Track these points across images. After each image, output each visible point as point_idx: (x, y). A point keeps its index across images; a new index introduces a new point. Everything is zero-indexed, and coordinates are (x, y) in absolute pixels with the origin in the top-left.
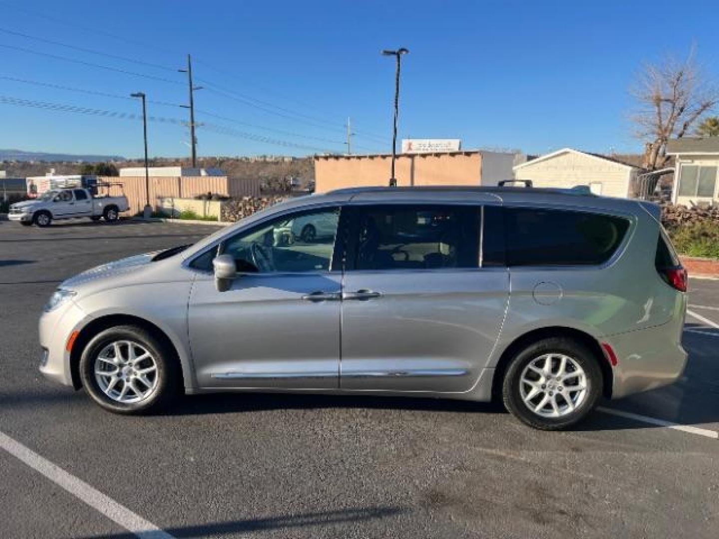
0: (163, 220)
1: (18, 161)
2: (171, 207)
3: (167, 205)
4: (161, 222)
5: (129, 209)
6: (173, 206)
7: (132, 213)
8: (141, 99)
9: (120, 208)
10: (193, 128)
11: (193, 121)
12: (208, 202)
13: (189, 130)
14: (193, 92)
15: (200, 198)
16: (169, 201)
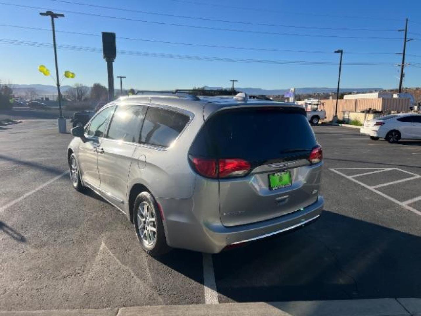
0: (340, 125)
1: (324, 94)
2: (347, 117)
3: (346, 116)
4: (339, 126)
5: (326, 118)
6: (349, 117)
7: (328, 120)
8: (340, 54)
9: (321, 117)
10: (403, 67)
11: (403, 63)
12: (367, 115)
13: (400, 69)
14: (407, 43)
15: (363, 112)
16: (347, 114)
